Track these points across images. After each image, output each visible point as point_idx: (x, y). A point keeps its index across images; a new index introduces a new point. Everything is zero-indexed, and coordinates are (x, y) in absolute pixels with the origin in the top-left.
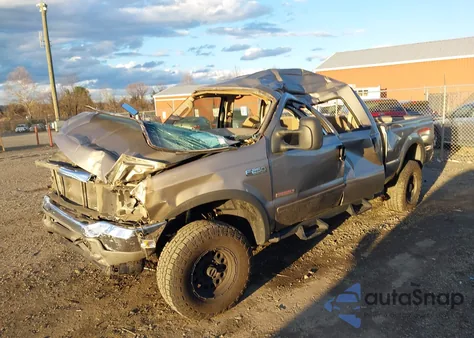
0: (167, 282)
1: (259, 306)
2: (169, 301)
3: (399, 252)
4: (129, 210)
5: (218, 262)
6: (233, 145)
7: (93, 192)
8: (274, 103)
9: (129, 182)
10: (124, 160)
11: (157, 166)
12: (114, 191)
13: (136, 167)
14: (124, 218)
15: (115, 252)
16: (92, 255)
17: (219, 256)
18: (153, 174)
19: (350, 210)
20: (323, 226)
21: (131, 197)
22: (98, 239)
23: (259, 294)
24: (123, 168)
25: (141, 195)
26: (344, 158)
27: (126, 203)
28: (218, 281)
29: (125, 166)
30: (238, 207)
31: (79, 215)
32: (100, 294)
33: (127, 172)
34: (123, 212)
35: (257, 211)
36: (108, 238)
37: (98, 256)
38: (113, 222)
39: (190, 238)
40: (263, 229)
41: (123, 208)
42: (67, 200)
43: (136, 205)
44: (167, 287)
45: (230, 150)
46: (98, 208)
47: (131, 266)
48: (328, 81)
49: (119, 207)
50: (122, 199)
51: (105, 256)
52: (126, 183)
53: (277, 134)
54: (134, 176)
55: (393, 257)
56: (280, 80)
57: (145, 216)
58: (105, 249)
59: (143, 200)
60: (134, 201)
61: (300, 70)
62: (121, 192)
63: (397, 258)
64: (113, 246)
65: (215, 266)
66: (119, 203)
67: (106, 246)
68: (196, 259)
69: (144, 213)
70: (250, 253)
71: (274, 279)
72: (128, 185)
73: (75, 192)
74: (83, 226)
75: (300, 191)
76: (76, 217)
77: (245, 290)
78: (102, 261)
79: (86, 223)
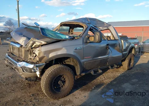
0: (44, 85)
1: (76, 96)
2: (44, 91)
3: (126, 83)
4: (33, 58)
5: (63, 79)
6: (71, 39)
7: (21, 51)
8: (86, 27)
9: (33, 48)
10: (32, 40)
11: (43, 43)
12: (28, 51)
13: (36, 43)
14: (31, 61)
15: (27, 73)
16: (19, 73)
17: (63, 77)
18: (42, 46)
19: (110, 67)
20: (100, 71)
21: (34, 53)
22: (21, 67)
23: (77, 92)
24: (31, 42)
25: (37, 53)
26: (109, 48)
27: (32, 55)
28: (62, 86)
29: (32, 42)
30: (72, 61)
31: (16, 59)
32: (22, 89)
33: (33, 44)
34: (31, 59)
35: (78, 63)
36: (25, 67)
37: (21, 74)
38: (27, 62)
39: (53, 69)
40: (79, 69)
41: (31, 57)
42: (13, 54)
43: (35, 57)
44: (44, 86)
45: (70, 40)
46: (23, 57)
47: (32, 78)
48: (105, 24)
49: (30, 57)
50: (31, 54)
51: (23, 74)
52: (32, 48)
53: (87, 37)
54: (35, 46)
55: (124, 84)
56: (89, 21)
57: (38, 60)
58: (24, 71)
59: (38, 55)
60: (35, 55)
61: (96, 19)
62: (30, 51)
63: (125, 84)
64: (26, 70)
65: (61, 81)
66: (29, 55)
67: (24, 70)
68: (55, 77)
69: (38, 59)
70: (74, 77)
71: (82, 88)
72: (33, 49)
73: (16, 52)
74: (17, 63)
75: (93, 58)
76: (15, 60)
77: (71, 91)
78: (23, 76)
79: (18, 62)
